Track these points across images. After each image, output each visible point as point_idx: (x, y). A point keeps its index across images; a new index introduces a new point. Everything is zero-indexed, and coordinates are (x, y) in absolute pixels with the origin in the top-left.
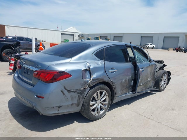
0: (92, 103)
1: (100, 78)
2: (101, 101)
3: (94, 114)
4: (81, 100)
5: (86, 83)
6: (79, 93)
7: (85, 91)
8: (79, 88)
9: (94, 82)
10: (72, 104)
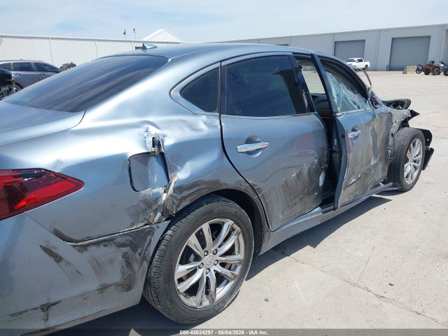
0: (181, 270)
1: (207, 178)
2: (217, 257)
3: (194, 305)
4: (136, 267)
5: (151, 203)
6: (124, 245)
7: (151, 232)
8: (125, 226)
9: (184, 198)
10: (103, 289)
